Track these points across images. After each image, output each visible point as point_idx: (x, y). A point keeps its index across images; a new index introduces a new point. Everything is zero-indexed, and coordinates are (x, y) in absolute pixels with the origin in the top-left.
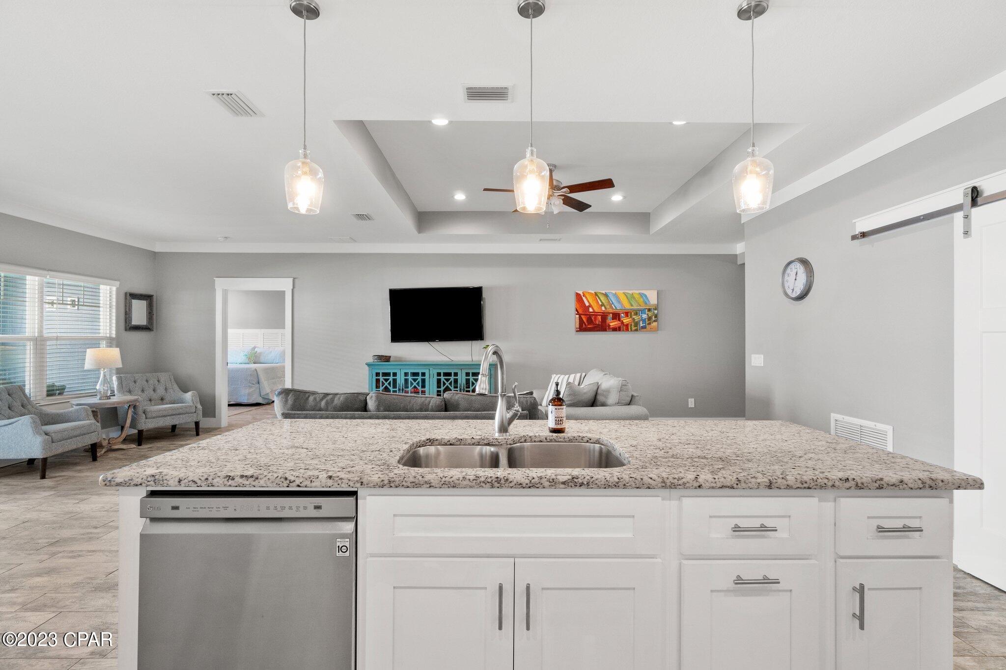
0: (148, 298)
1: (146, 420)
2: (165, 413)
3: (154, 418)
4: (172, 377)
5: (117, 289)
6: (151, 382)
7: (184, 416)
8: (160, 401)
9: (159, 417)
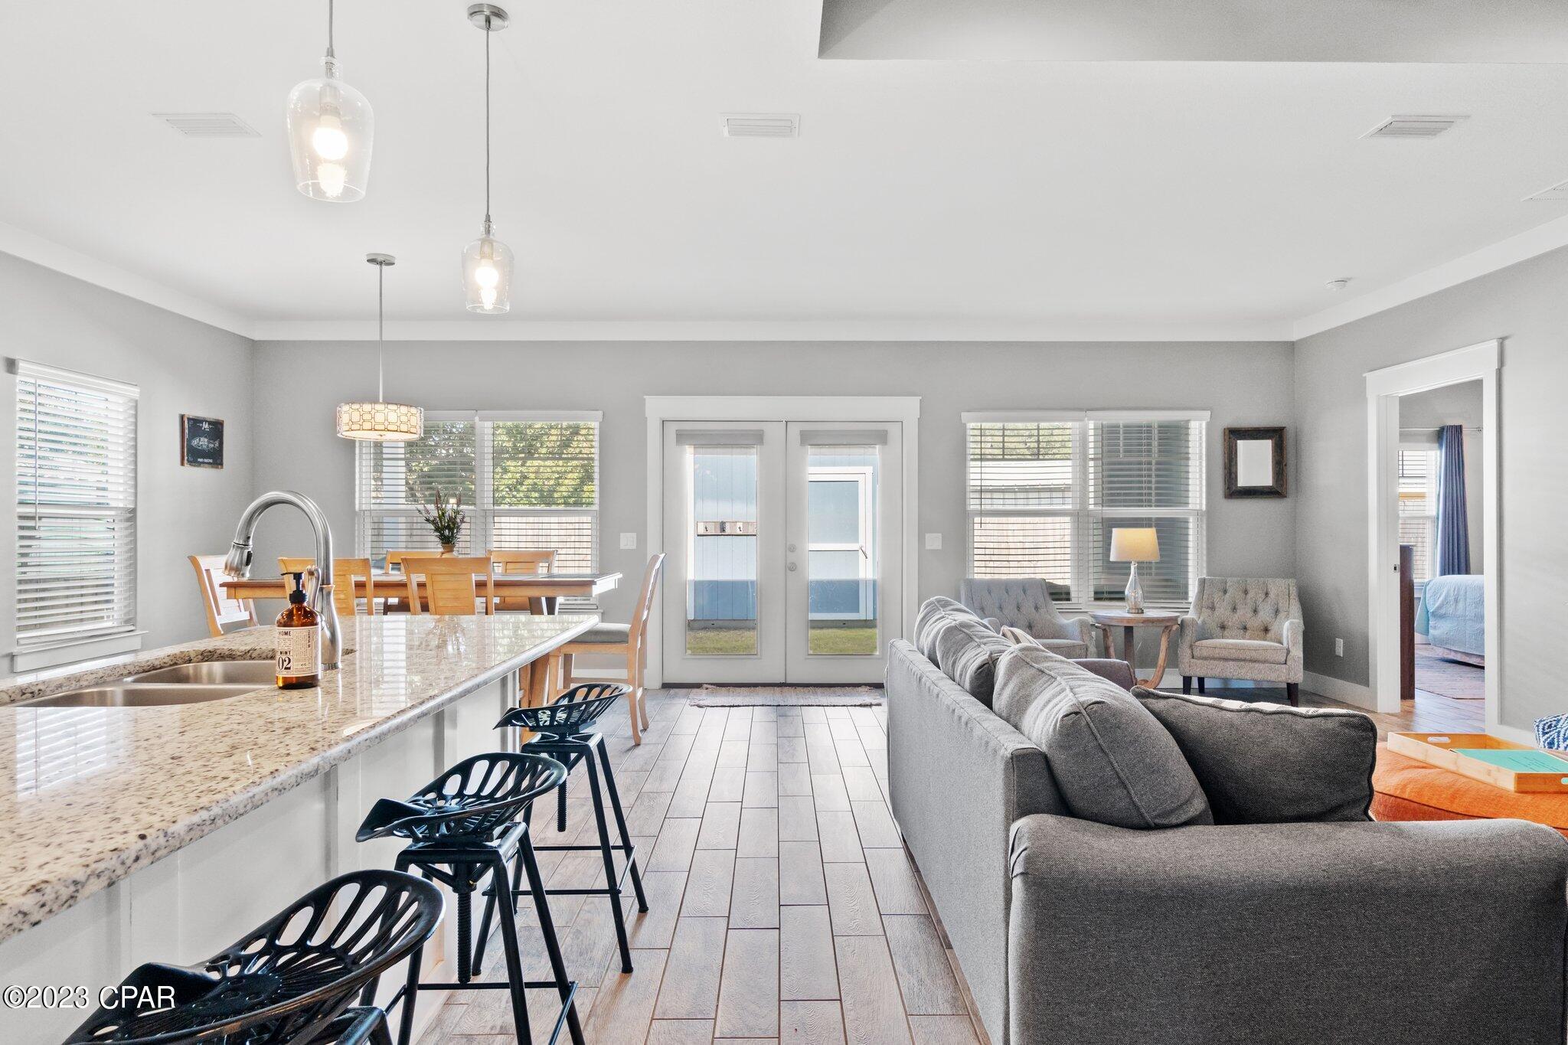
0: (1276, 434)
1: (1192, 660)
2: (1225, 653)
3: (1205, 658)
4: (1294, 591)
5: (1208, 424)
6: (1251, 594)
7: (1261, 666)
8: (1262, 634)
9: (1214, 659)
